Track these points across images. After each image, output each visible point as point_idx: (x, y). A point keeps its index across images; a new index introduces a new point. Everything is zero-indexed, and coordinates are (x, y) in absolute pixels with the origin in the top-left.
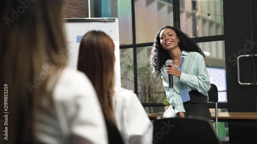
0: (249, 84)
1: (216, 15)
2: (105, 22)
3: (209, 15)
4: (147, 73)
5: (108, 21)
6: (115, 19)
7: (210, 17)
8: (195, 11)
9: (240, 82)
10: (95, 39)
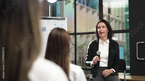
0: (143, 59)
1: (122, 17)
2: (59, 19)
3: (118, 17)
4: (82, 49)
5: (61, 19)
6: (65, 18)
7: (118, 18)
8: (110, 14)
9: (138, 58)
10: (59, 33)
